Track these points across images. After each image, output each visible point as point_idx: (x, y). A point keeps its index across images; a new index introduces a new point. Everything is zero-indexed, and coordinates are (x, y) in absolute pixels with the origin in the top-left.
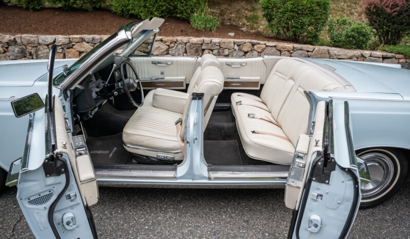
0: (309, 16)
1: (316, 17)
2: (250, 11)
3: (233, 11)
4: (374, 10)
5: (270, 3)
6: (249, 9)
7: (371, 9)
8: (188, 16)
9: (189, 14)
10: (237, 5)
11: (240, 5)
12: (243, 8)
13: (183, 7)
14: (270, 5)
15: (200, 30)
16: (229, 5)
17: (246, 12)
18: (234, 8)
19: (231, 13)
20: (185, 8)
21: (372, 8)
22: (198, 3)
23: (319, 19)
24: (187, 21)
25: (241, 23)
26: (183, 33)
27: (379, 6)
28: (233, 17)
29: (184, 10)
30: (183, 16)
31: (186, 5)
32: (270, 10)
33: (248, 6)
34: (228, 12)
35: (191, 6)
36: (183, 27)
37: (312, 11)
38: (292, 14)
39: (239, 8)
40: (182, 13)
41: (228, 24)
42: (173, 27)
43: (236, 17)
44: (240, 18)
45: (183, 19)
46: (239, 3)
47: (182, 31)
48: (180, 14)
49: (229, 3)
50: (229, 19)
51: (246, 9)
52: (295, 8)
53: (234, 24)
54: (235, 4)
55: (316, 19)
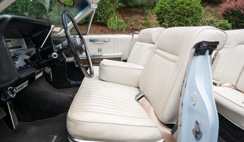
0: (191, 17)
1: (195, 18)
2: (144, 20)
3: (133, 21)
4: (231, 13)
5: (162, 10)
6: (143, 19)
7: (229, 13)
8: (105, 21)
9: (106, 20)
10: (134, 17)
11: (136, 17)
12: (139, 18)
13: (101, 15)
14: (163, 11)
15: (114, 30)
16: (129, 17)
17: (141, 21)
18: (133, 19)
19: (132, 22)
20: (103, 15)
21: (229, 11)
22: (112, 12)
23: (197, 19)
24: (104, 25)
25: (139, 28)
26: (102, 32)
27: (234, 10)
28: (133, 24)
29: (103, 16)
30: (102, 21)
31: (104, 13)
32: (162, 15)
33: (142, 17)
34: (129, 21)
35: (107, 14)
36: (102, 28)
37: (193, 13)
38: (179, 16)
39: (136, 18)
40: (101, 19)
41: (131, 28)
42: (95, 29)
43: (135, 24)
44: (138, 24)
45: (102, 23)
46: (136, 16)
47: (102, 30)
48: (99, 20)
49: (129, 16)
50: (131, 25)
51: (141, 19)
52: (182, 11)
53: (135, 28)
54: (133, 17)
55: (195, 19)
